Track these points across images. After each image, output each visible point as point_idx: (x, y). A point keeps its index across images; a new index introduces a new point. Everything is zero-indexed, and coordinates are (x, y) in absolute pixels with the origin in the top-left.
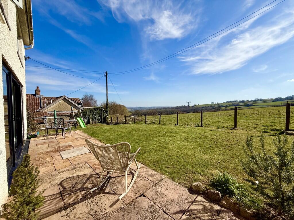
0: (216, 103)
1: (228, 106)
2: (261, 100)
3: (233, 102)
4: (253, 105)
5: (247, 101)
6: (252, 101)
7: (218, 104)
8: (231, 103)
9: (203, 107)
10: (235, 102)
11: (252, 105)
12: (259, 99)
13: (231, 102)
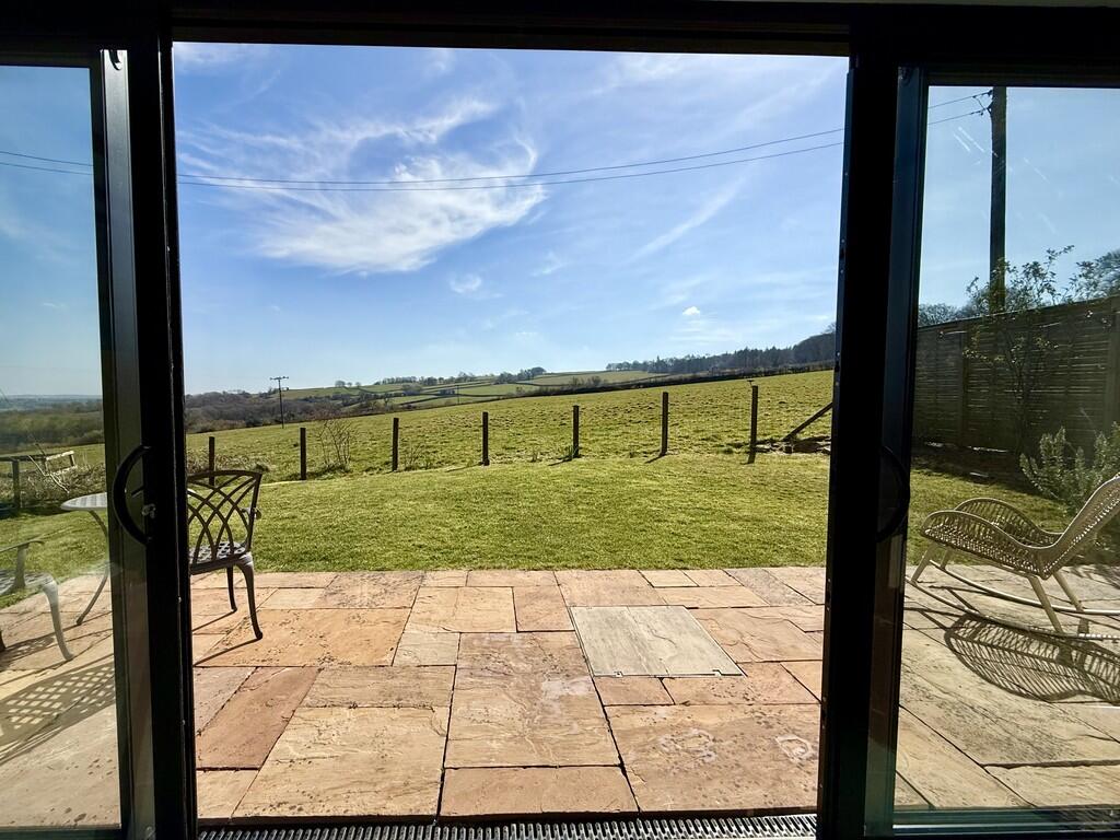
0: (354, 385)
1: (391, 396)
2: (473, 379)
3: (404, 381)
4: (456, 392)
5: (441, 379)
6: (452, 380)
7: (358, 388)
8: (400, 386)
9: (306, 400)
10: (411, 381)
11: (454, 395)
12: (467, 374)
13: (399, 381)
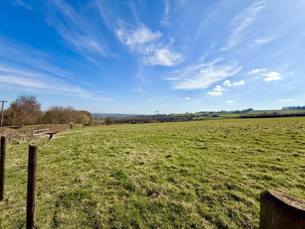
0: (190, 113)
2: (225, 112)
3: (204, 112)
4: (219, 116)
5: (215, 112)
6: (218, 112)
7: (191, 114)
8: (202, 114)
9: (178, 116)
10: (205, 112)
12: (224, 111)
13: (202, 112)
